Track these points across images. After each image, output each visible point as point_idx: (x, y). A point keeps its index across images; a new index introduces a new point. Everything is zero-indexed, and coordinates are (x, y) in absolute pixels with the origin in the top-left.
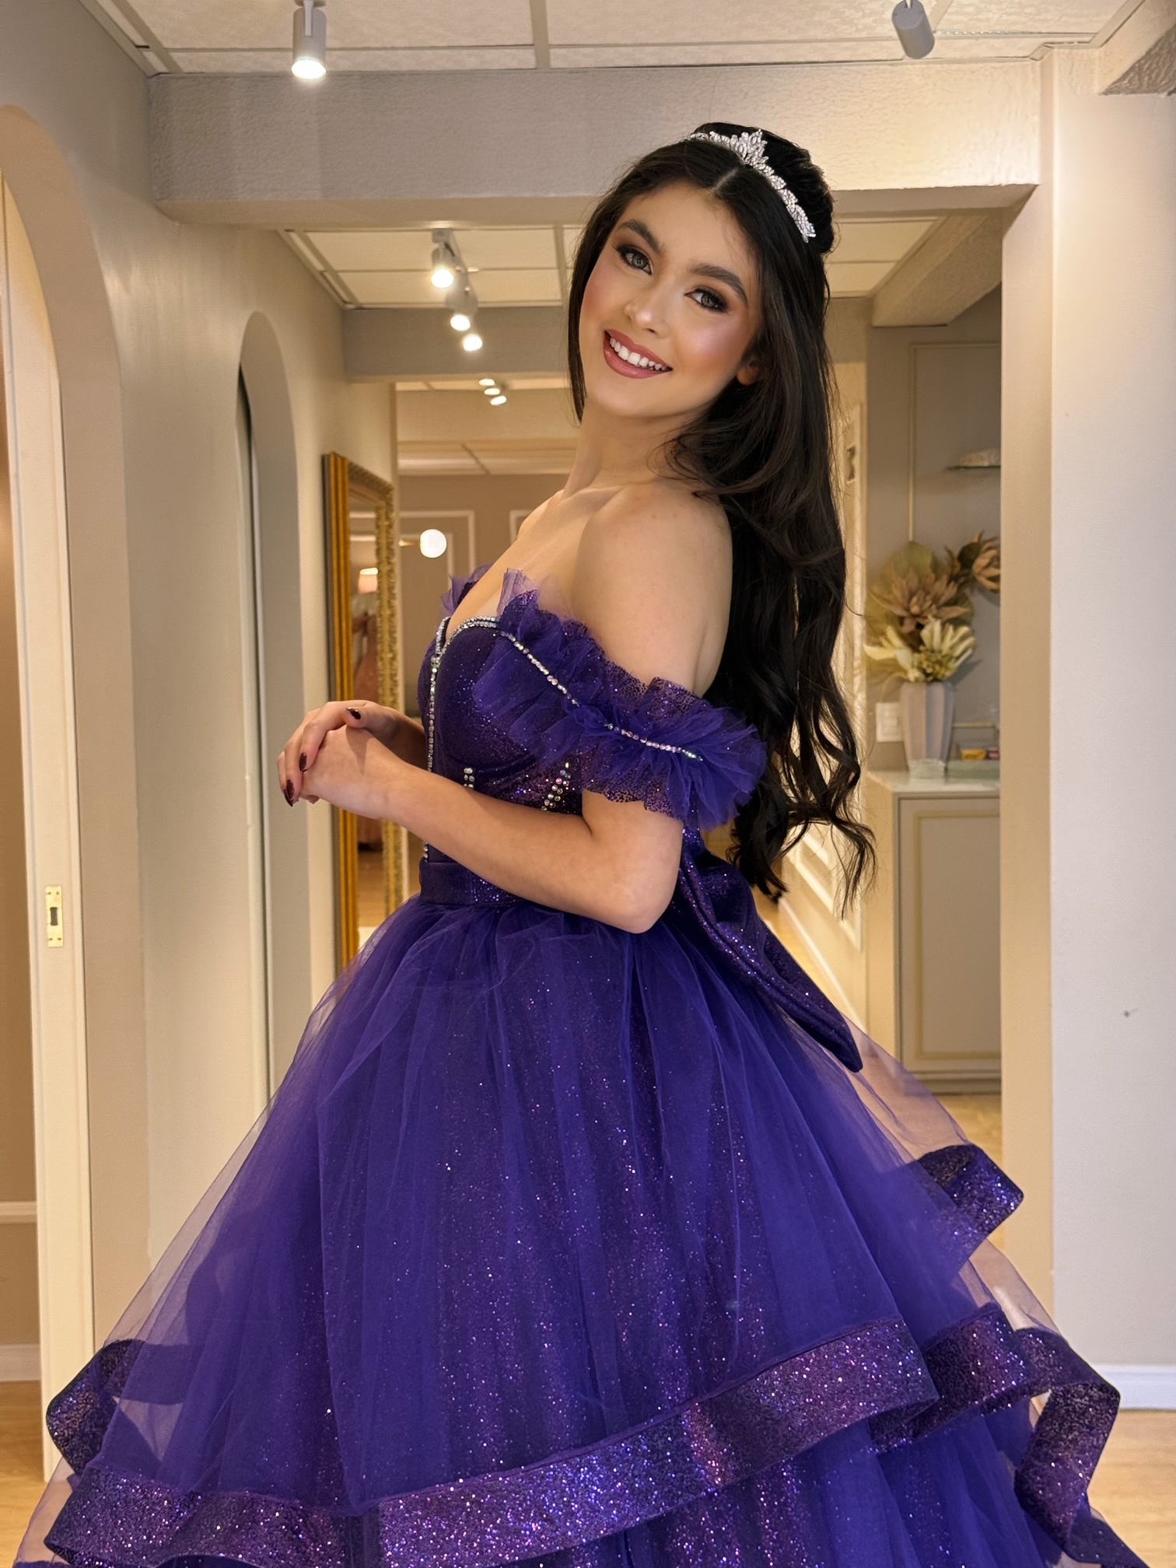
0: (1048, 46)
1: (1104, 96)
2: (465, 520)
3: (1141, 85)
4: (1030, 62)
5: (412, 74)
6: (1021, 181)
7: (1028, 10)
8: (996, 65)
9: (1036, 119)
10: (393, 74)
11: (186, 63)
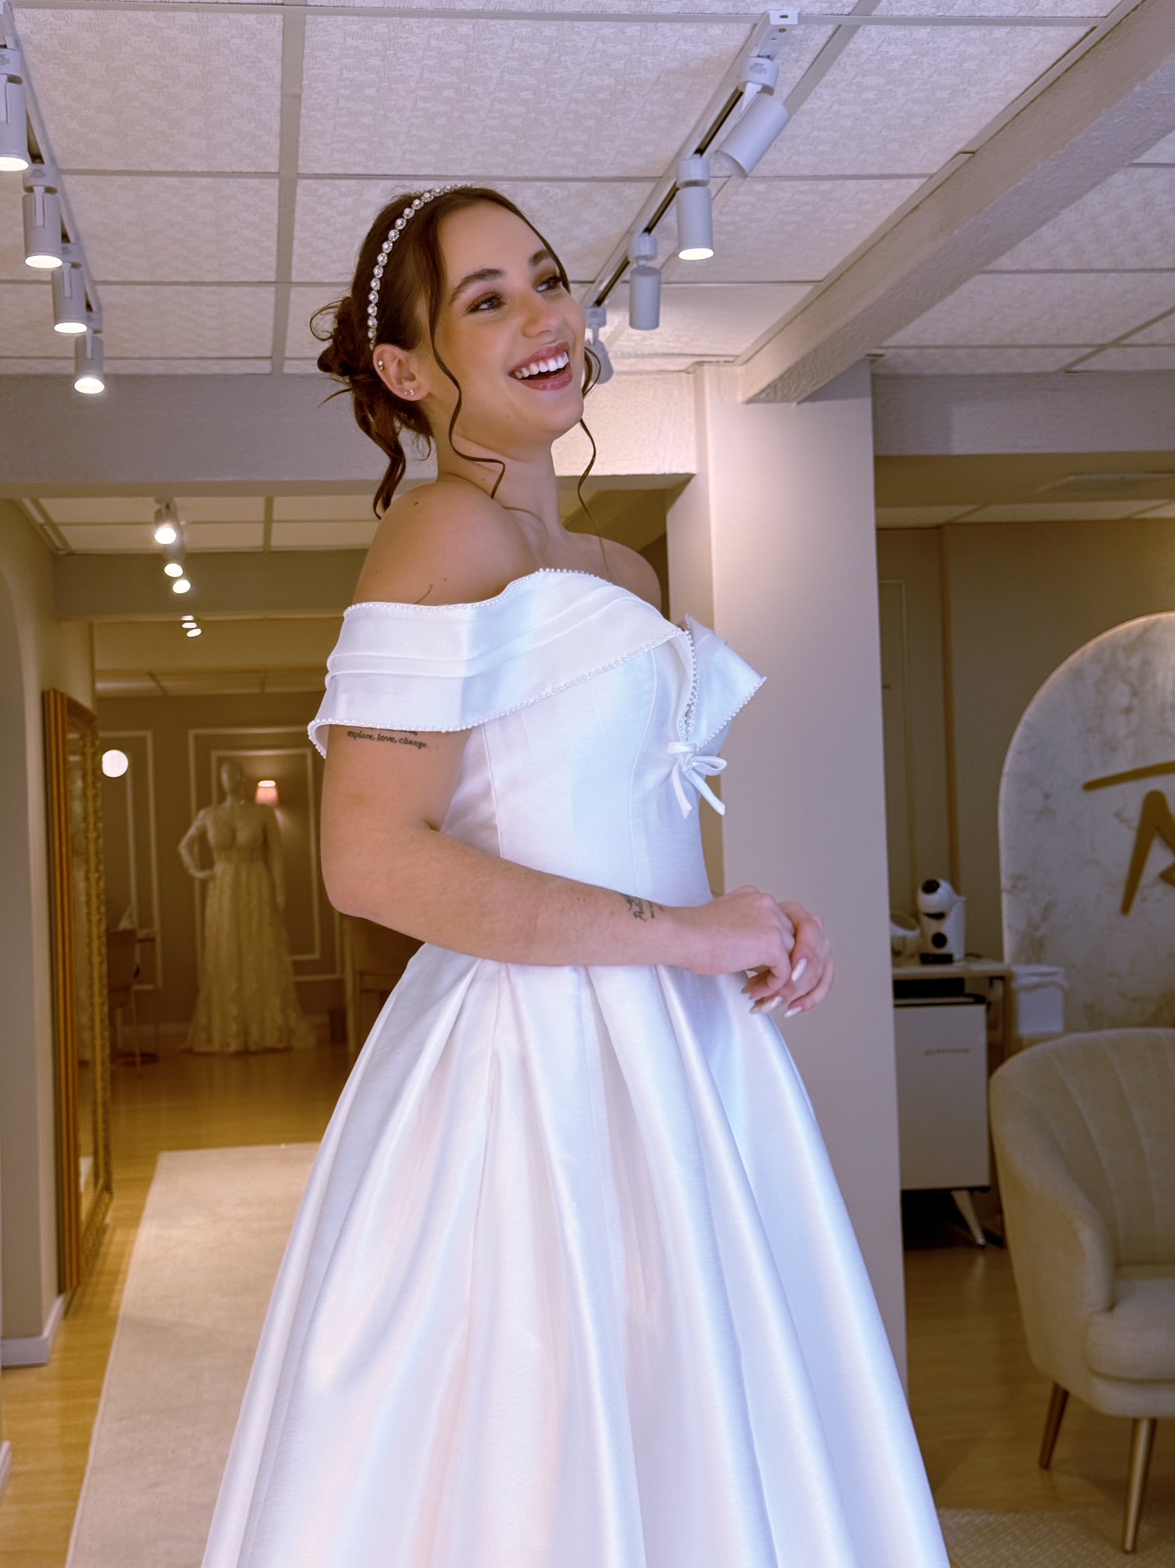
0: (701, 364)
1: (746, 405)
2: (143, 739)
3: (775, 396)
4: (684, 375)
5: (162, 377)
6: (682, 471)
7: (683, 339)
8: (658, 376)
9: (692, 420)
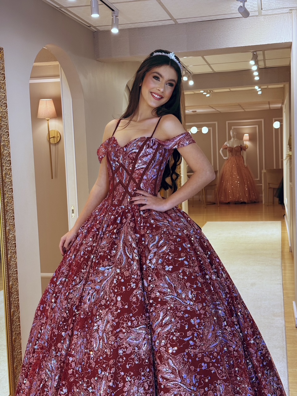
0: (291, 10)
2: (215, 124)
4: (289, 14)
5: (149, 27)
7: (280, 3)
8: (281, 15)
10: (145, 27)
11: (101, 29)
